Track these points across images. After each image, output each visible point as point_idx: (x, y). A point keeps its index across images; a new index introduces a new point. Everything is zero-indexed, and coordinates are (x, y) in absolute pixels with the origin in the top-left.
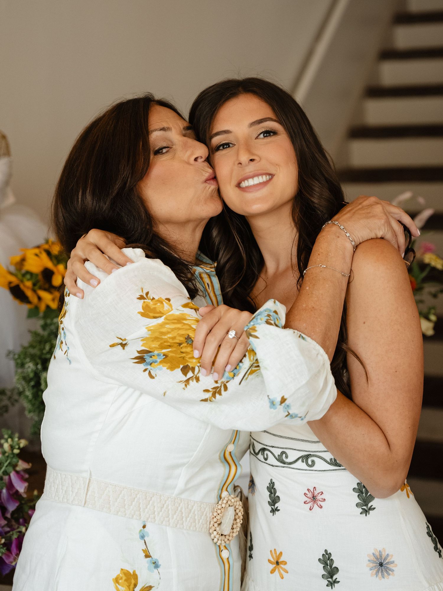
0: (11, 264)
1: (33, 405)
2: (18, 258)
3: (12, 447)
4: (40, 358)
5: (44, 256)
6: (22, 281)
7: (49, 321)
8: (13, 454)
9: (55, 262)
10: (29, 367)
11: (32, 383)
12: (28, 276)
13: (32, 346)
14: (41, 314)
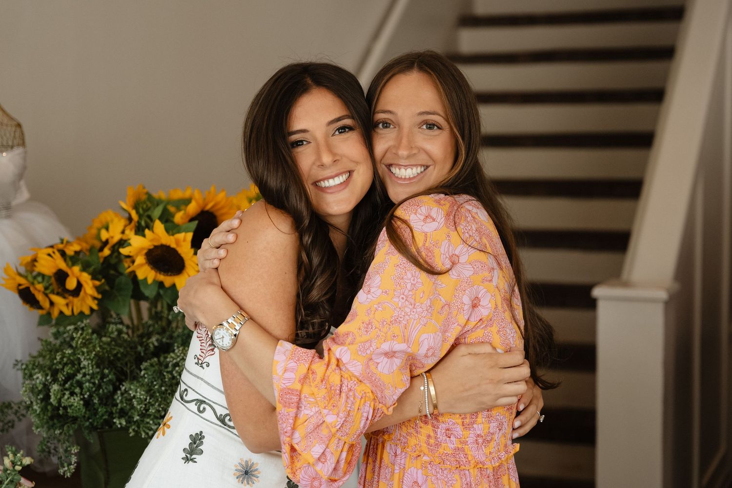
0: (21, 265)
1: (41, 420)
2: (29, 259)
3: (14, 464)
4: (50, 369)
5: (58, 255)
6: (33, 284)
7: (61, 329)
8: (14, 470)
9: (70, 263)
10: (38, 378)
11: (41, 396)
12: (40, 279)
13: (41, 355)
14: (54, 322)
